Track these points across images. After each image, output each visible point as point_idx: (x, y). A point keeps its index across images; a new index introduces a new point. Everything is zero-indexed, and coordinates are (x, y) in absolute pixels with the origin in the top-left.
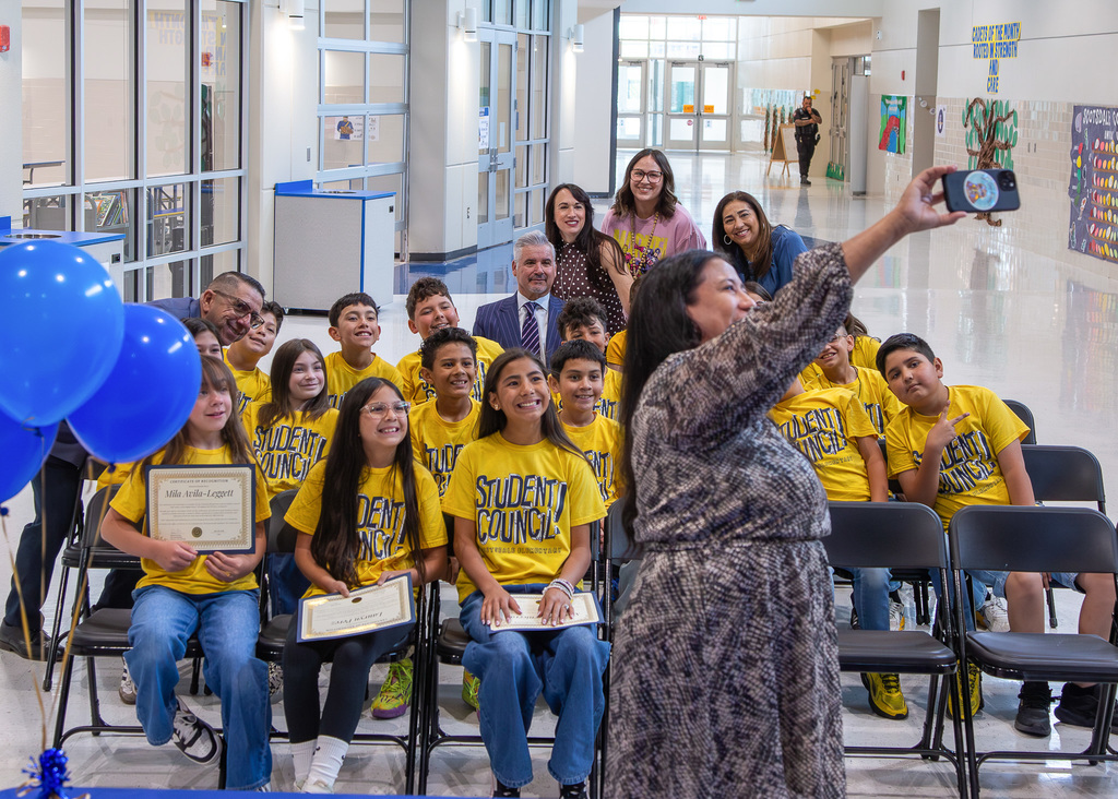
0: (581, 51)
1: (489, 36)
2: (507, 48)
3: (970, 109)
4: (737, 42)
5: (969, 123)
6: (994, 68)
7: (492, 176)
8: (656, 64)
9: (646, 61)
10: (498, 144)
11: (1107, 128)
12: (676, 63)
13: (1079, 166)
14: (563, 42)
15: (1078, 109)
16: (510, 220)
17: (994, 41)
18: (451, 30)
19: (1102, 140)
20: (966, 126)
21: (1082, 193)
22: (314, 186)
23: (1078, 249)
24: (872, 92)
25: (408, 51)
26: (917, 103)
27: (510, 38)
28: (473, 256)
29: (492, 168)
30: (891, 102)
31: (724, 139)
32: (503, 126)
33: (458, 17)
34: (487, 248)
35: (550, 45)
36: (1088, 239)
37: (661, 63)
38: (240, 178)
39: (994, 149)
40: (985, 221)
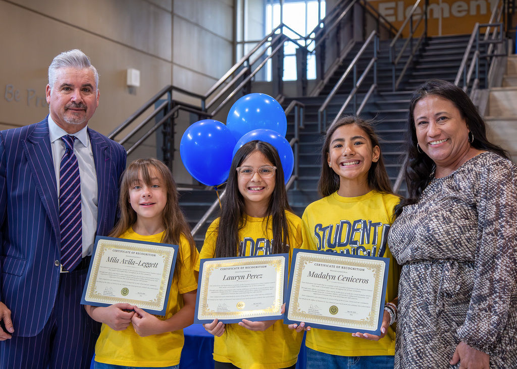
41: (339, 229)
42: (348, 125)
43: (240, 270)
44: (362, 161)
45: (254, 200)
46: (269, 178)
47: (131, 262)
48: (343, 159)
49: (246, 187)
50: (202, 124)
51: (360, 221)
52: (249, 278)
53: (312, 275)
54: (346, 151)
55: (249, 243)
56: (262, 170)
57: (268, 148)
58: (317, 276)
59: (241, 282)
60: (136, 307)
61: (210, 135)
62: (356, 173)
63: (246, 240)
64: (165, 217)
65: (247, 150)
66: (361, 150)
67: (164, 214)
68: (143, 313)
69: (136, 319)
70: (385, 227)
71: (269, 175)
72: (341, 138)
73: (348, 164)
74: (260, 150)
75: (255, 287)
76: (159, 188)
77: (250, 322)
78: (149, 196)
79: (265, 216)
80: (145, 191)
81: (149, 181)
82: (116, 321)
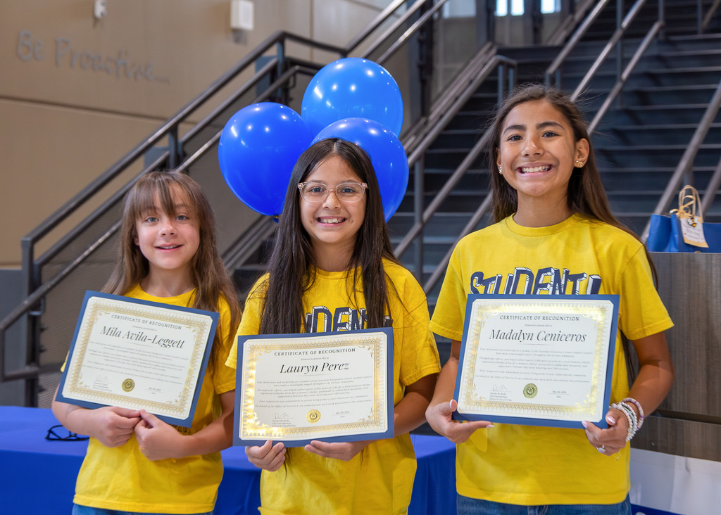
42: (532, 102)
43: (309, 356)
44: (557, 166)
45: (329, 241)
46: (355, 203)
47: (141, 338)
48: (522, 162)
49: (314, 217)
50: (257, 109)
51: (548, 270)
52: (326, 369)
54: (527, 149)
55: (321, 316)
56: (342, 189)
57: (352, 151)
59: (312, 376)
60: (144, 411)
61: (267, 129)
62: (544, 186)
63: (317, 311)
64: (196, 270)
65: (320, 153)
66: (556, 147)
67: (194, 264)
68: (154, 421)
69: (141, 429)
70: (591, 281)
71: (354, 198)
72: (520, 124)
73: (531, 170)
74: (340, 153)
75: (337, 385)
76: (188, 221)
77: (325, 444)
78: (172, 234)
79: (348, 267)
80: (164, 225)
81: (171, 210)
82: (109, 433)
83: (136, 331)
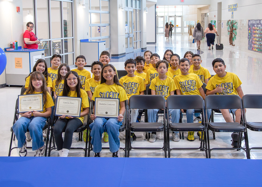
0: (147, 13)
1: (127, 9)
2: (131, 12)
3: (228, 22)
4: (183, 12)
5: (228, 25)
6: (232, 13)
7: (129, 38)
8: (166, 17)
9: (164, 16)
10: (130, 32)
11: (255, 24)
12: (170, 17)
13: (250, 32)
14: (143, 11)
15: (249, 21)
16: (133, 47)
17: (233, 8)
18: (118, 8)
19: (254, 27)
20: (227, 26)
21: (250, 38)
22: (89, 40)
23: (250, 50)
24: (209, 20)
25: (110, 13)
26: (218, 22)
27: (132, 10)
28: (125, 55)
29: (128, 37)
30: (213, 22)
31: (180, 32)
32: (131, 28)
33: (120, 5)
34: (128, 53)
35: (140, 11)
36: (252, 47)
37: (167, 17)
38: (73, 39)
39: (233, 30)
40: (231, 45)
41: (106, 94)
47: (30, 100)
53: (100, 104)
58: (102, 104)
83: (29, 99)
